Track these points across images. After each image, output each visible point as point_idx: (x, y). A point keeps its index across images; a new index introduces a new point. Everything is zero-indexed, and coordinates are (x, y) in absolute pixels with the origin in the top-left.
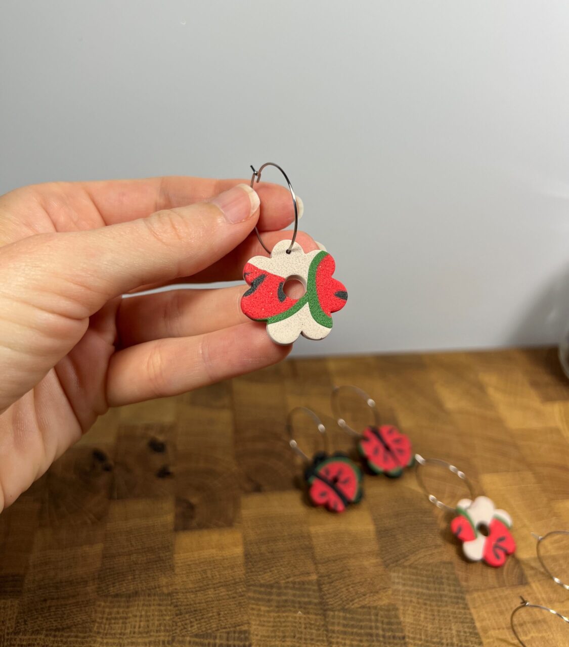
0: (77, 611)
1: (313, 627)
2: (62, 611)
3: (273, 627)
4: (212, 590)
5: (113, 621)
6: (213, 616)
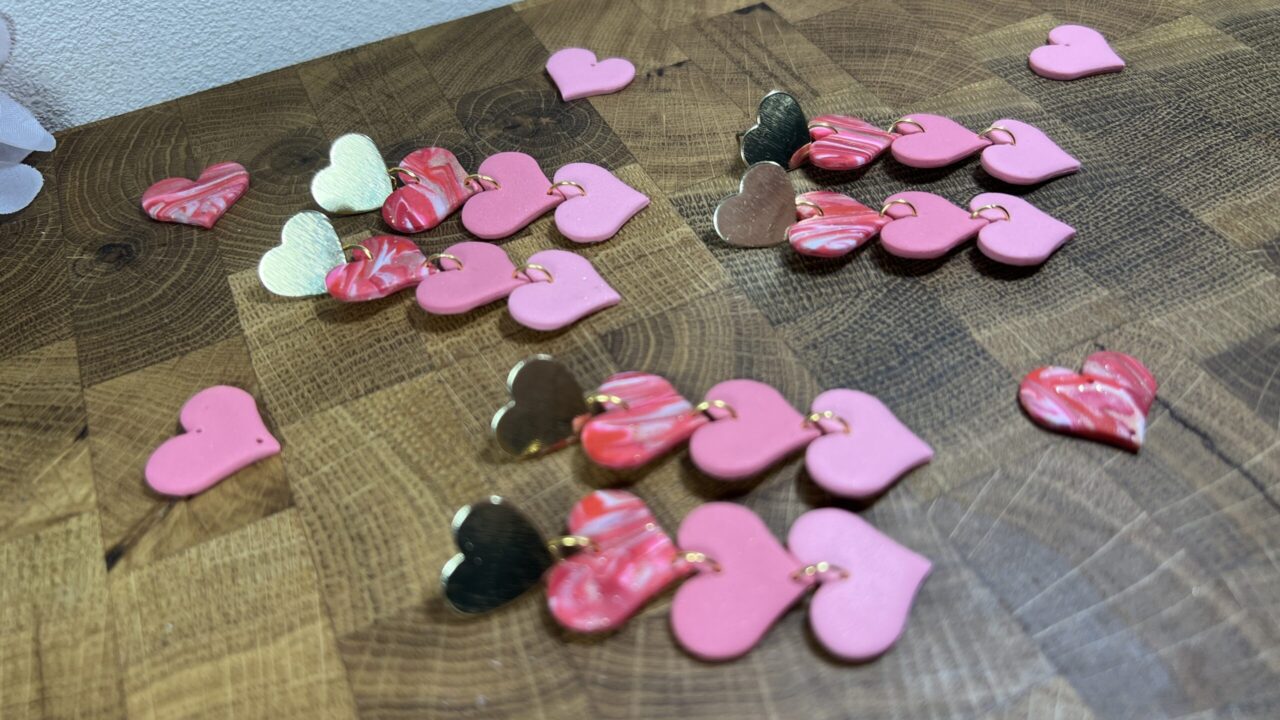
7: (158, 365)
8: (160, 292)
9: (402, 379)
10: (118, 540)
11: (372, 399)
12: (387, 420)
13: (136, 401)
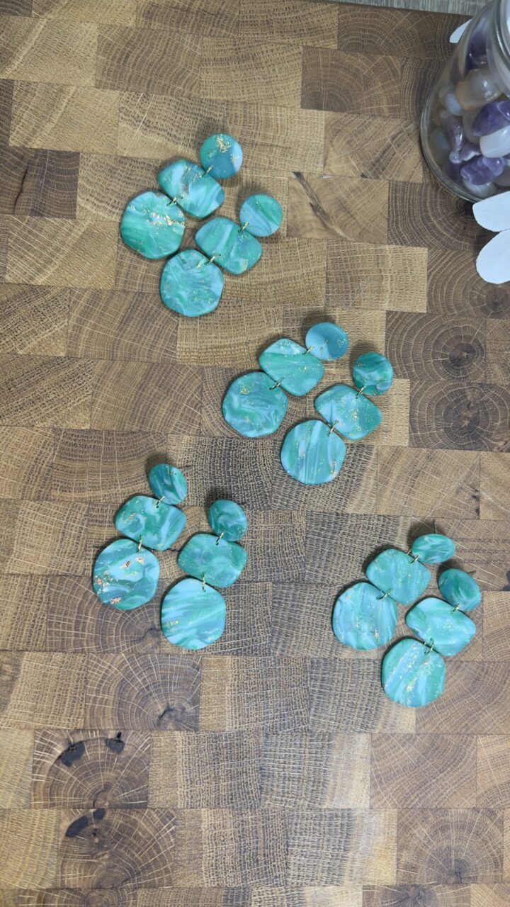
0: (272, 827)
1: (317, 598)
2: (270, 841)
3: (312, 635)
4: (269, 692)
5: (286, 790)
6: (294, 693)
7: (387, 209)
8: (432, 219)
9: (327, 292)
10: (305, 177)
11: (323, 278)
12: (309, 280)
13: (371, 197)
